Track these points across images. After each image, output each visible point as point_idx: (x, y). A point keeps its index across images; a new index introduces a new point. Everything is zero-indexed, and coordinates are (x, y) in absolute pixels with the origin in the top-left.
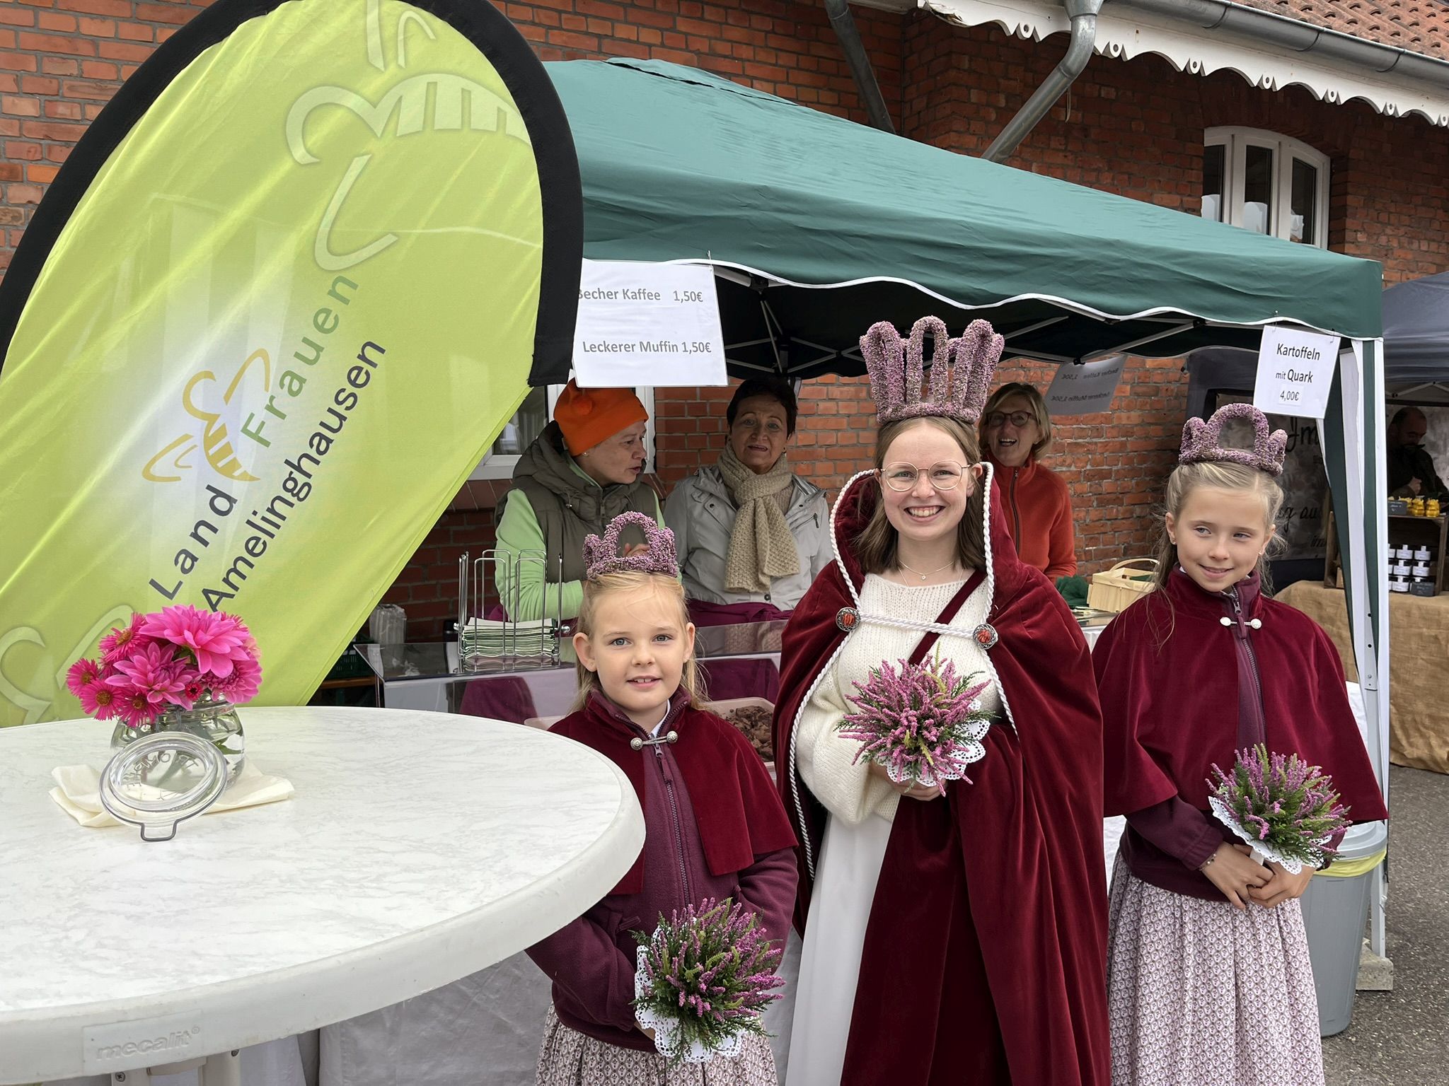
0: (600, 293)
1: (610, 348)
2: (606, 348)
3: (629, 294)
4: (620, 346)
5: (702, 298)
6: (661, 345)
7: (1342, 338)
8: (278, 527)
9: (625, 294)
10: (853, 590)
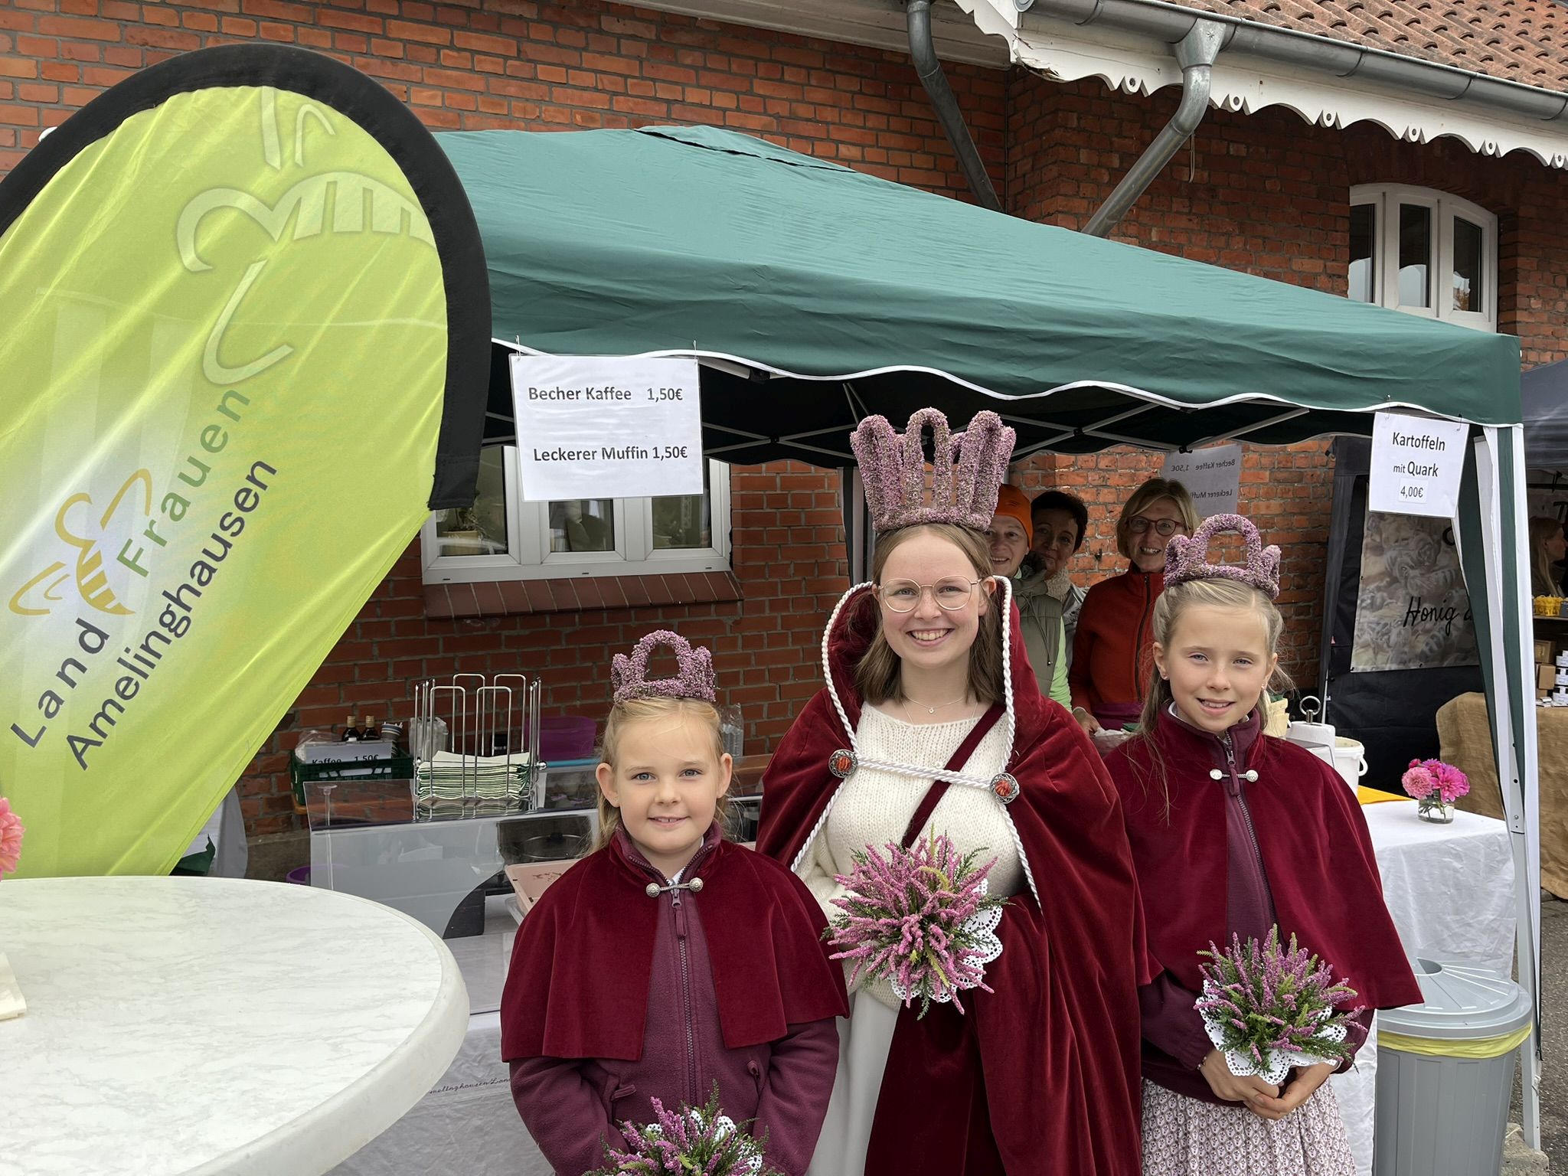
0: (558, 393)
1: (566, 455)
2: (561, 456)
3: (594, 394)
4: (578, 453)
5: (682, 394)
6: (627, 452)
7: (1471, 425)
8: (152, 666)
9: (589, 393)
10: (849, 728)
